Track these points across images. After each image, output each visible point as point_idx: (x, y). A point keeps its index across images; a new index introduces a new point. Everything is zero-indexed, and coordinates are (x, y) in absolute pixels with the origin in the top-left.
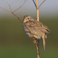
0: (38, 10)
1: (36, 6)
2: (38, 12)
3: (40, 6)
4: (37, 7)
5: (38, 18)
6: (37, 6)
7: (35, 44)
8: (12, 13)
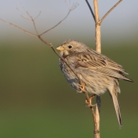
0: (98, 26)
1: (94, 17)
2: (99, 32)
3: (104, 18)
4: (97, 20)
5: (99, 45)
6: (97, 18)
7: (91, 107)
8: (39, 37)
